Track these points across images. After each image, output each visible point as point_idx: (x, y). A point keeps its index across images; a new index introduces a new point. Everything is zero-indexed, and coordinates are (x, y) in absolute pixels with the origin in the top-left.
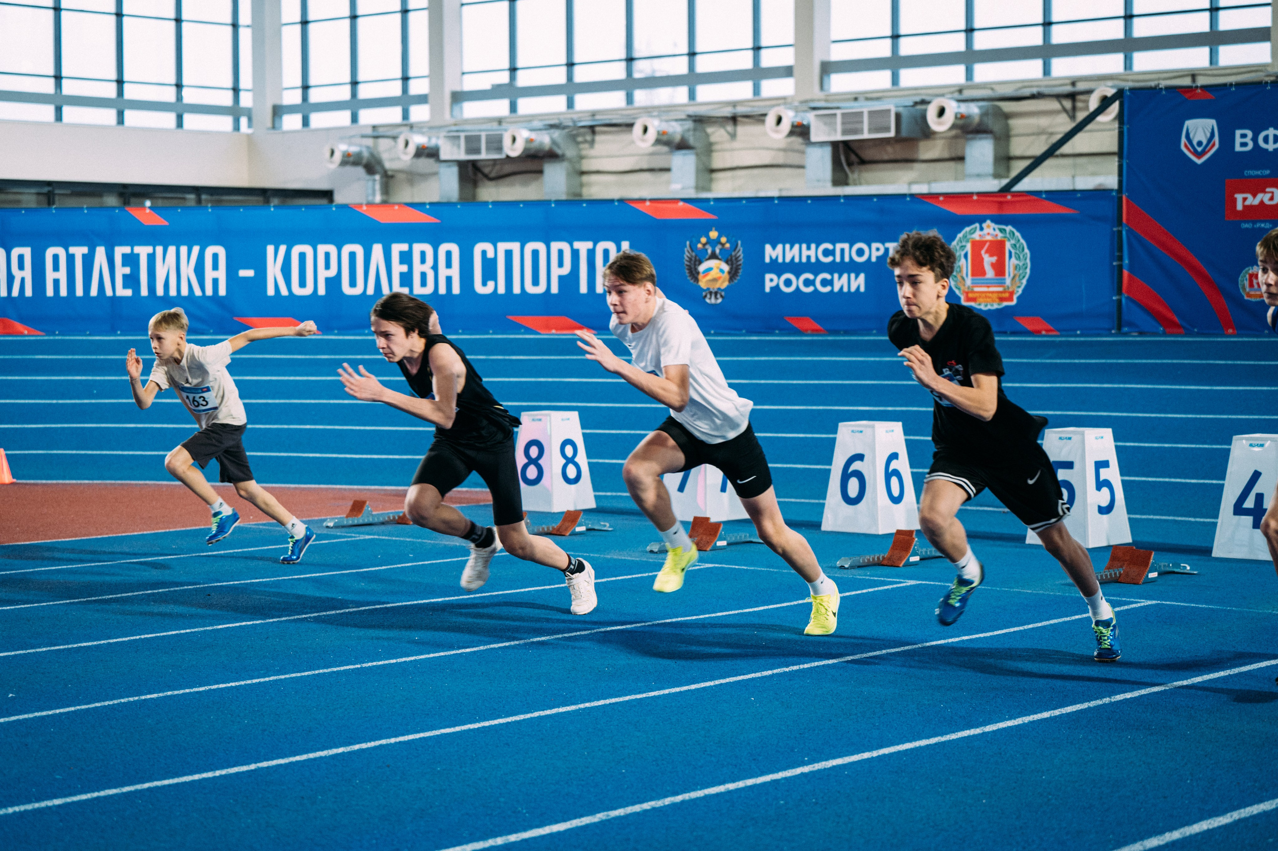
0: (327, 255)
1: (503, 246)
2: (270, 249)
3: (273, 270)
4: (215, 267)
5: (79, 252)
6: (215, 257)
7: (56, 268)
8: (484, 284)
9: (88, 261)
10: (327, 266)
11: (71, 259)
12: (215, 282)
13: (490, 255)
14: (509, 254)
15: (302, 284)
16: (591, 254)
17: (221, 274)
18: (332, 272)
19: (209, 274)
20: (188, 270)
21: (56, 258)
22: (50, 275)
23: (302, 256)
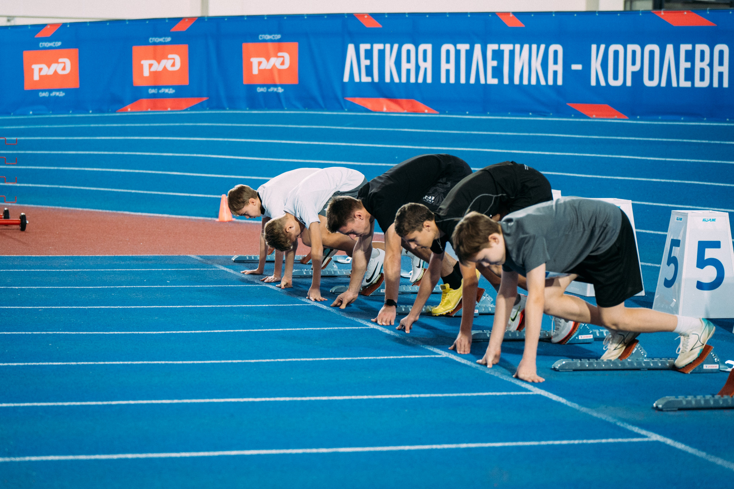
0: (634, 52)
2: (594, 47)
3: (596, 65)
4: (556, 62)
5: (463, 48)
6: (556, 53)
7: (448, 61)
9: (470, 54)
10: (634, 63)
11: (458, 53)
12: (555, 73)
15: (616, 77)
17: (559, 68)
18: (637, 67)
19: (551, 68)
20: (537, 64)
21: (448, 52)
22: (444, 66)
23: (616, 53)
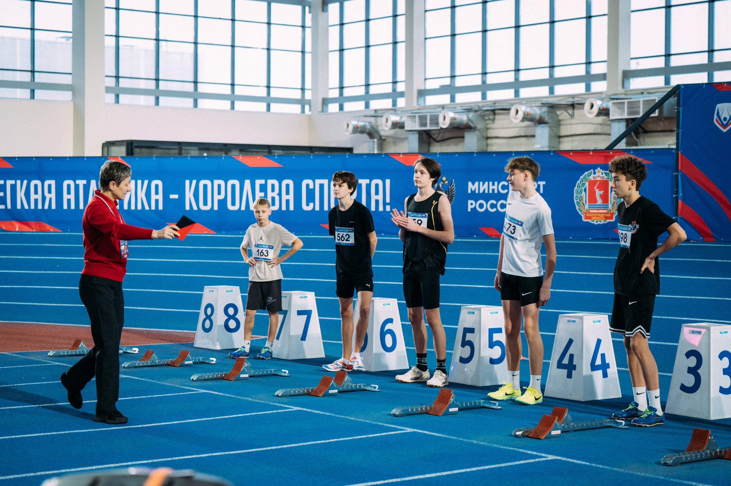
0: (219, 186)
1: (318, 182)
2: (187, 182)
3: (189, 195)
4: (157, 193)
5: (81, 183)
6: (157, 186)
7: (69, 193)
8: (308, 205)
9: (87, 188)
10: (219, 193)
11: (77, 187)
12: (157, 201)
13: (311, 187)
14: (322, 186)
15: (205, 204)
16: (368, 186)
17: (160, 197)
18: (222, 197)
19: (154, 197)
20: (142, 195)
21: (69, 186)
22: (66, 197)
23: (205, 186)
